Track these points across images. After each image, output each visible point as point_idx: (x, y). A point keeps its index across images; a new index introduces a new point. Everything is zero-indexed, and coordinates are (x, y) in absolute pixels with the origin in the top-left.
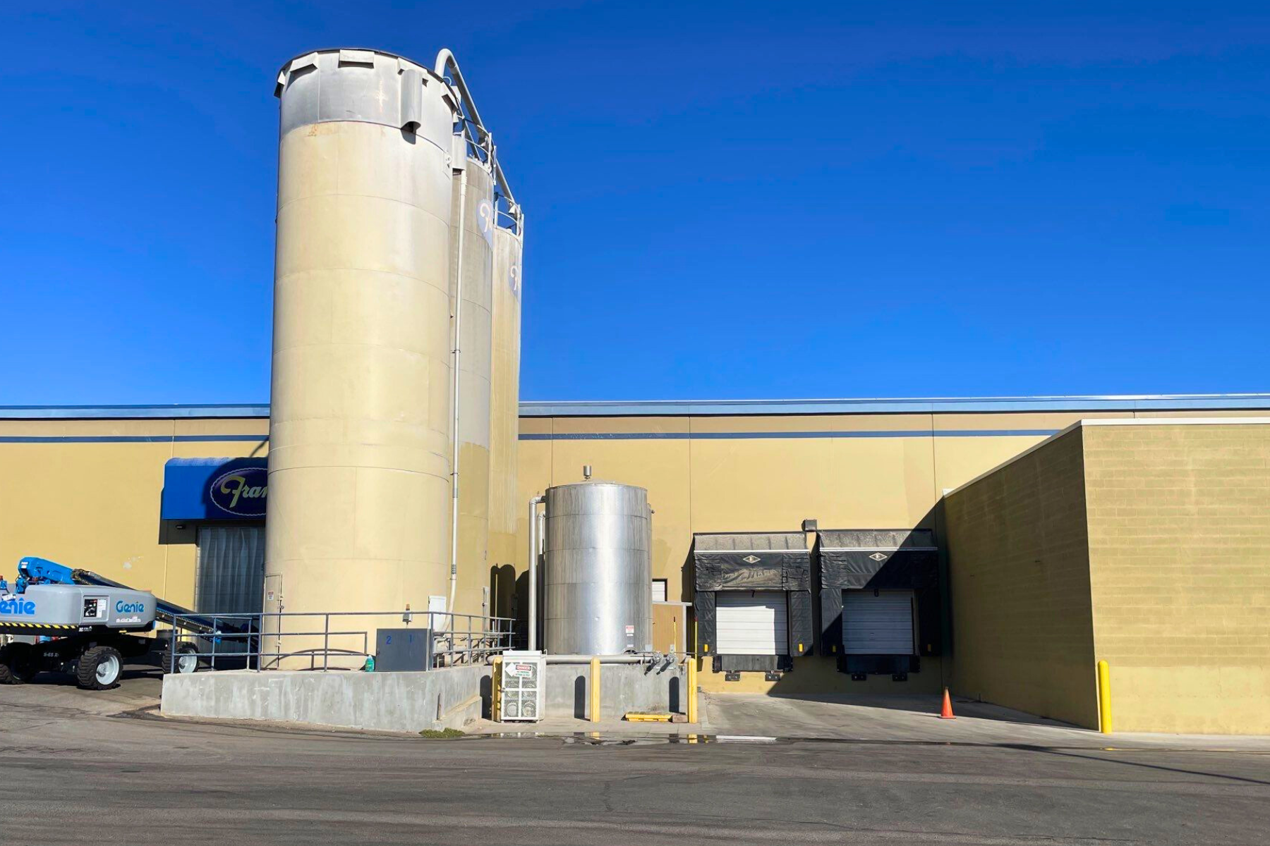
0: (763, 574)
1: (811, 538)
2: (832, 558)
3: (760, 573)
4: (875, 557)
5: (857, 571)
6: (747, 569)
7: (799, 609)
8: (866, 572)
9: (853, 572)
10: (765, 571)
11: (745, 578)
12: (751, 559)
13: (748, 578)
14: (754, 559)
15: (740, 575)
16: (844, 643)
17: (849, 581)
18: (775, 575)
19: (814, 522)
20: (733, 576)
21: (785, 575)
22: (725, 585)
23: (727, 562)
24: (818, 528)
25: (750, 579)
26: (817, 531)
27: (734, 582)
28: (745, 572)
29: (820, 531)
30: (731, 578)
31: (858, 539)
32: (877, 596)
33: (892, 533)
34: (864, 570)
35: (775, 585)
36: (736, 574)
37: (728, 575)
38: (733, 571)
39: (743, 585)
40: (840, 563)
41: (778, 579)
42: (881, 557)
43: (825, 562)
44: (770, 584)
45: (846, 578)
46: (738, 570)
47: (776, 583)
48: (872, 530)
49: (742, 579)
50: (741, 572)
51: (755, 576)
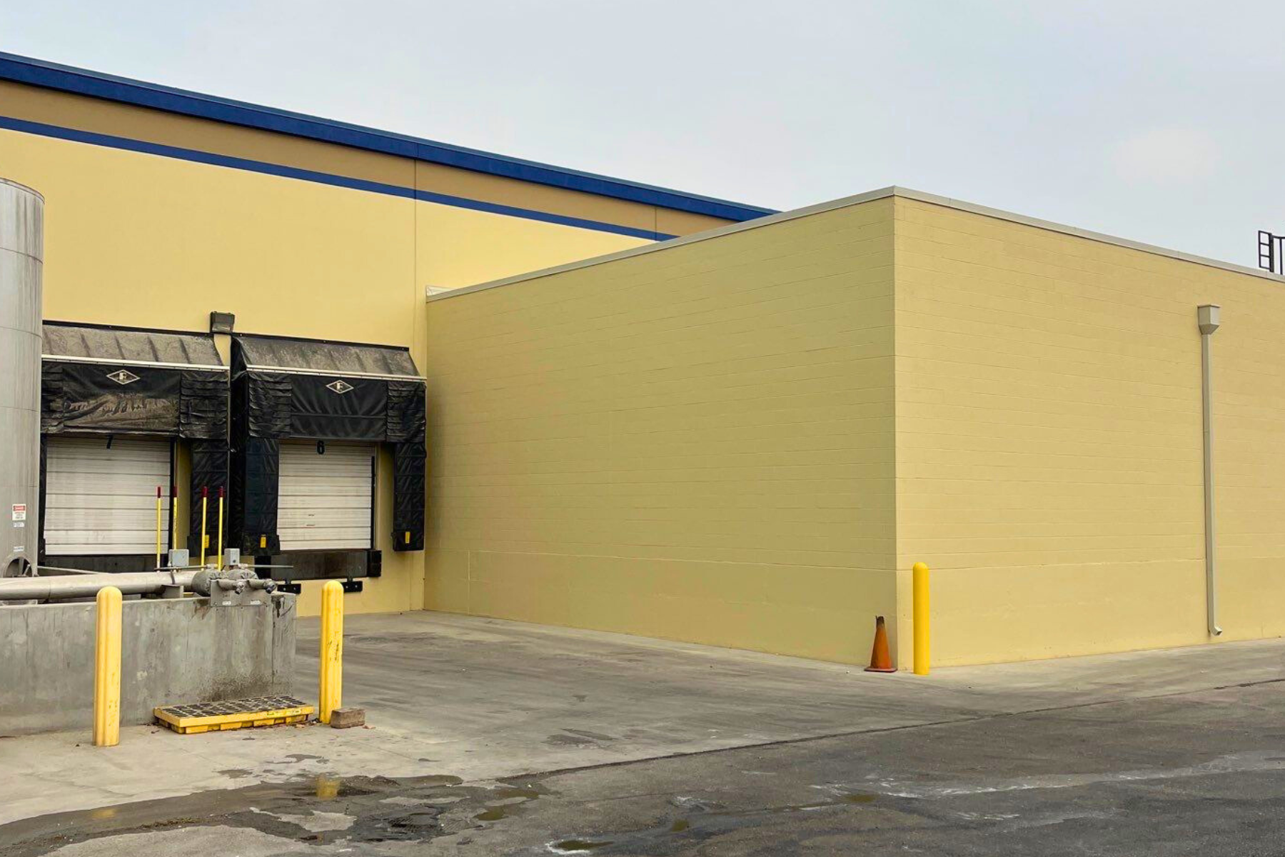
0: (145, 407)
1: (223, 344)
2: (269, 386)
3: (138, 403)
4: (335, 387)
5: (307, 410)
6: (113, 394)
7: (207, 473)
8: (320, 411)
9: (299, 411)
10: (147, 400)
11: (108, 411)
12: (121, 377)
13: (116, 411)
14: (128, 377)
15: (101, 404)
16: (279, 532)
17: (292, 426)
18: (165, 408)
19: (230, 319)
20: (85, 406)
21: (183, 409)
22: (69, 423)
23: (75, 379)
24: (235, 330)
25: (118, 415)
26: (234, 336)
27: (88, 418)
28: (110, 400)
29: (238, 335)
30: (81, 410)
31: (304, 356)
32: (322, 453)
33: (353, 350)
34: (318, 410)
35: (166, 428)
36: (93, 402)
37: (77, 404)
38: (85, 397)
39: (107, 424)
40: (280, 394)
41: (170, 417)
42: (345, 388)
43: (255, 390)
44: (156, 425)
45: (288, 421)
46: (94, 396)
47: (166, 424)
48: (321, 342)
49: (105, 412)
50: (103, 399)
51: (129, 409)
